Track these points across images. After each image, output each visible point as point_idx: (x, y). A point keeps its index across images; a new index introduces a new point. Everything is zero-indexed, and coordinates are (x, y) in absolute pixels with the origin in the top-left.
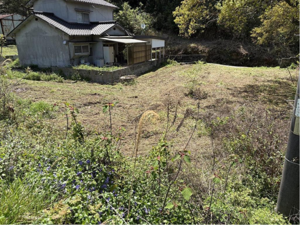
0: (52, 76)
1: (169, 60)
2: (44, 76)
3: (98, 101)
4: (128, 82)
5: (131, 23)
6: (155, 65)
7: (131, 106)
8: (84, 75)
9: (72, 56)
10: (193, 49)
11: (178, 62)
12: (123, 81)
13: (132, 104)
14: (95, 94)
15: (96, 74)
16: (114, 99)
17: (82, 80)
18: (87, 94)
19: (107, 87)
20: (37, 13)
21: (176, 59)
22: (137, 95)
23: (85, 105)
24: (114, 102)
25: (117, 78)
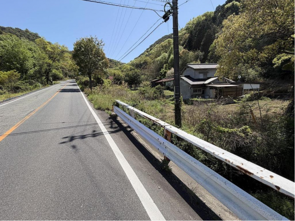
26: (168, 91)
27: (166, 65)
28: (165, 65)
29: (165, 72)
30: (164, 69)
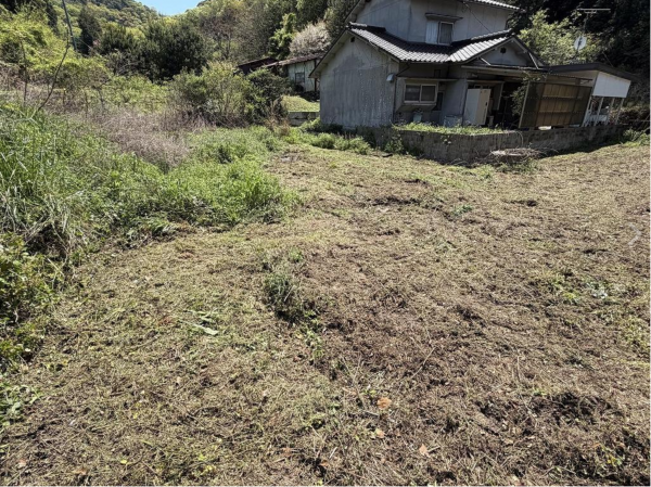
0: (352, 141)
1: (629, 131)
2: (340, 141)
3: (415, 197)
4: (511, 164)
5: (543, 53)
6: (591, 138)
7: (511, 226)
8: (411, 142)
9: (399, 105)
12: (496, 162)
13: (517, 220)
14: (417, 181)
15: (436, 142)
16: (460, 199)
17: (403, 153)
18: (396, 180)
19: (452, 170)
20: (355, 27)
22: (534, 197)
23: (379, 202)
24: (460, 206)
25: (484, 153)
26: (297, 98)
27: (291, 18)
28: (286, 17)
29: (288, 41)
30: (283, 30)
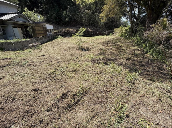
1: (57, 36)
3: (7, 63)
4: (35, 47)
5: (32, 19)
6: (51, 38)
7: (41, 63)
10: (68, 31)
11: (62, 37)
12: (31, 47)
13: (41, 61)
14: (6, 58)
15: (8, 45)
16: (24, 60)
19: (18, 52)
21: (61, 35)
22: (44, 54)
24: (24, 62)
25: (26, 46)
